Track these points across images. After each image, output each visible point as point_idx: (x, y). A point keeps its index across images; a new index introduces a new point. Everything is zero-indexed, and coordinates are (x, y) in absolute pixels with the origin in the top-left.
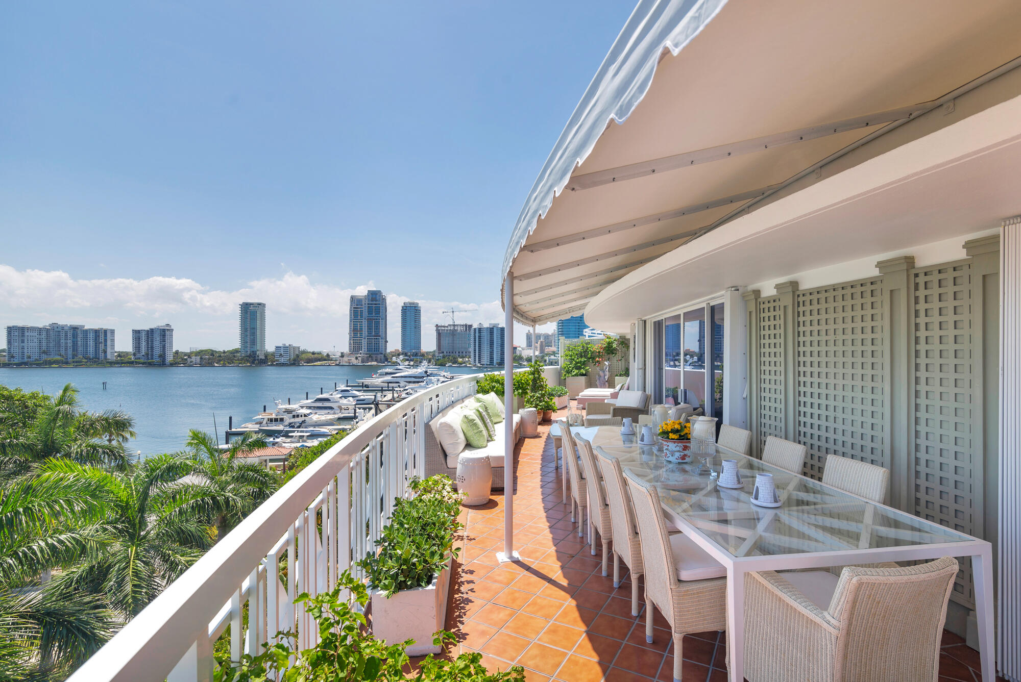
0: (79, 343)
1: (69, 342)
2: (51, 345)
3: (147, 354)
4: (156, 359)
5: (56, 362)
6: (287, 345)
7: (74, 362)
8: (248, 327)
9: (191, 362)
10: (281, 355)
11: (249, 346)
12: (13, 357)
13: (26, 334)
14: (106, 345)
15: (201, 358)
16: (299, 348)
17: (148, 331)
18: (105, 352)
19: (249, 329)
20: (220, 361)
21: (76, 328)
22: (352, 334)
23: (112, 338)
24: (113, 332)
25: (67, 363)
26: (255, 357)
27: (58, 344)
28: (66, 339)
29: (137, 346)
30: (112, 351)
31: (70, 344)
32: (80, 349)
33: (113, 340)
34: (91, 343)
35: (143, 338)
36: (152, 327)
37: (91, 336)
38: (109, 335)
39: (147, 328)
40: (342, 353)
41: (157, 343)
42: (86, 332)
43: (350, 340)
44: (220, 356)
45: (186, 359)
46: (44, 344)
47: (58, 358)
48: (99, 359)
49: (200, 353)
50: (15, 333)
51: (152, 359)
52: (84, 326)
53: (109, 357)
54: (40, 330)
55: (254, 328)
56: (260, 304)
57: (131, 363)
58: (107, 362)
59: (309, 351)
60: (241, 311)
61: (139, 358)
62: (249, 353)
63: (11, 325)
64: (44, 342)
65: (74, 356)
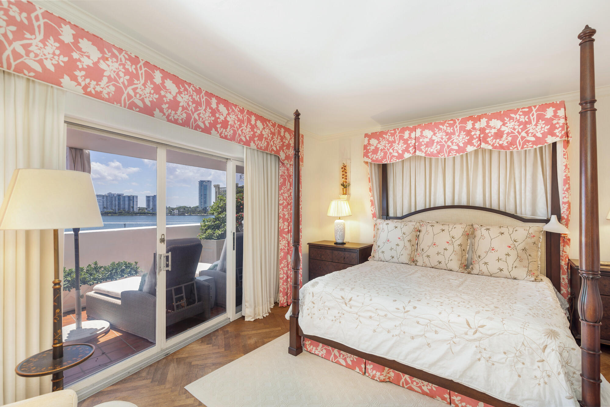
0: (121, 203)
1: (117, 202)
2: (108, 204)
3: (153, 209)
5: (110, 213)
7: (118, 213)
9: (174, 213)
11: (203, 205)
14: (133, 204)
15: (179, 211)
17: (153, 196)
18: (133, 207)
19: (203, 195)
20: (188, 212)
21: (120, 195)
23: (136, 200)
24: (137, 197)
25: (115, 213)
26: (206, 210)
27: (112, 204)
28: (115, 201)
29: (148, 205)
30: (137, 207)
31: (117, 204)
32: (122, 206)
33: (137, 201)
34: (127, 203)
35: (151, 200)
37: (127, 199)
38: (135, 198)
42: (124, 197)
44: (188, 210)
45: (172, 212)
46: (105, 204)
47: (111, 211)
48: (130, 211)
49: (179, 208)
52: (123, 194)
53: (135, 210)
54: (103, 196)
55: (206, 194)
56: (208, 181)
57: (145, 214)
58: (134, 213)
60: (199, 185)
61: (149, 211)
62: (203, 208)
64: (105, 202)
65: (119, 209)
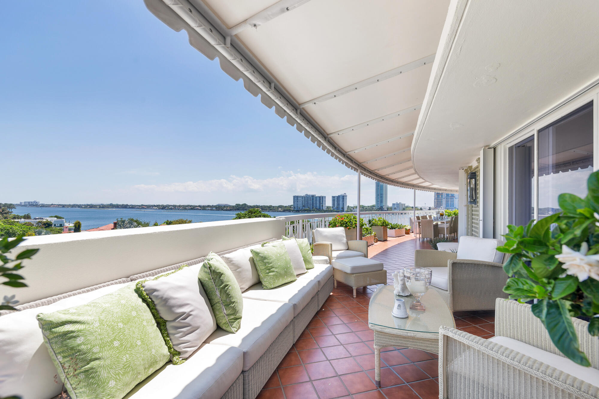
0: (314, 202)
1: (311, 202)
2: (306, 203)
3: (337, 206)
4: (341, 209)
5: (307, 210)
6: (398, 203)
7: (312, 210)
8: (379, 193)
10: (395, 208)
11: (379, 203)
12: (295, 208)
13: (299, 199)
14: (323, 203)
16: (405, 204)
17: (337, 197)
18: (323, 206)
19: (379, 195)
20: (366, 211)
21: (313, 196)
22: (436, 196)
24: (325, 197)
25: (310, 211)
26: (382, 209)
27: (308, 203)
28: (310, 200)
29: (334, 204)
30: (325, 205)
31: (311, 203)
32: (314, 205)
33: (325, 201)
34: (318, 202)
35: (336, 200)
36: (339, 195)
37: (318, 199)
39: (337, 195)
40: (430, 208)
41: (341, 202)
42: (316, 197)
43: (435, 199)
44: (366, 209)
45: (352, 210)
47: (308, 208)
48: (320, 209)
50: (296, 198)
51: (339, 209)
52: (315, 195)
53: (324, 208)
54: (302, 197)
55: (382, 194)
57: (332, 211)
58: (323, 211)
59: (410, 206)
60: (376, 185)
61: (334, 209)
62: (379, 207)
63: (294, 195)
64: (304, 202)
65: (313, 208)
